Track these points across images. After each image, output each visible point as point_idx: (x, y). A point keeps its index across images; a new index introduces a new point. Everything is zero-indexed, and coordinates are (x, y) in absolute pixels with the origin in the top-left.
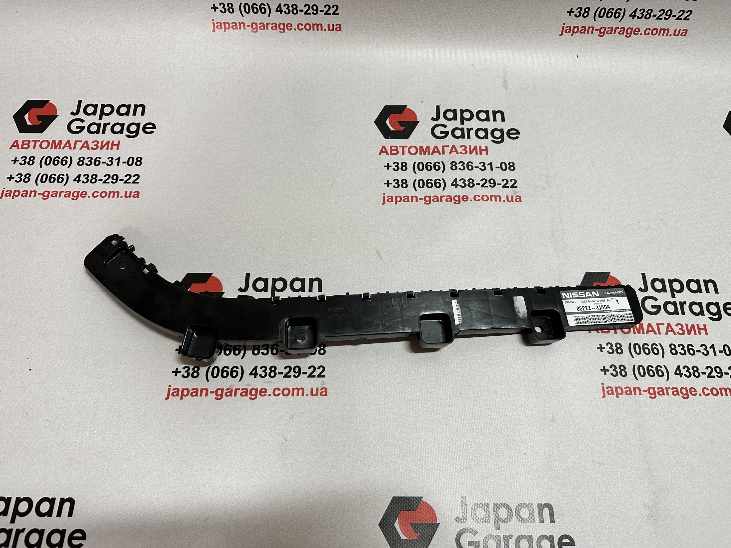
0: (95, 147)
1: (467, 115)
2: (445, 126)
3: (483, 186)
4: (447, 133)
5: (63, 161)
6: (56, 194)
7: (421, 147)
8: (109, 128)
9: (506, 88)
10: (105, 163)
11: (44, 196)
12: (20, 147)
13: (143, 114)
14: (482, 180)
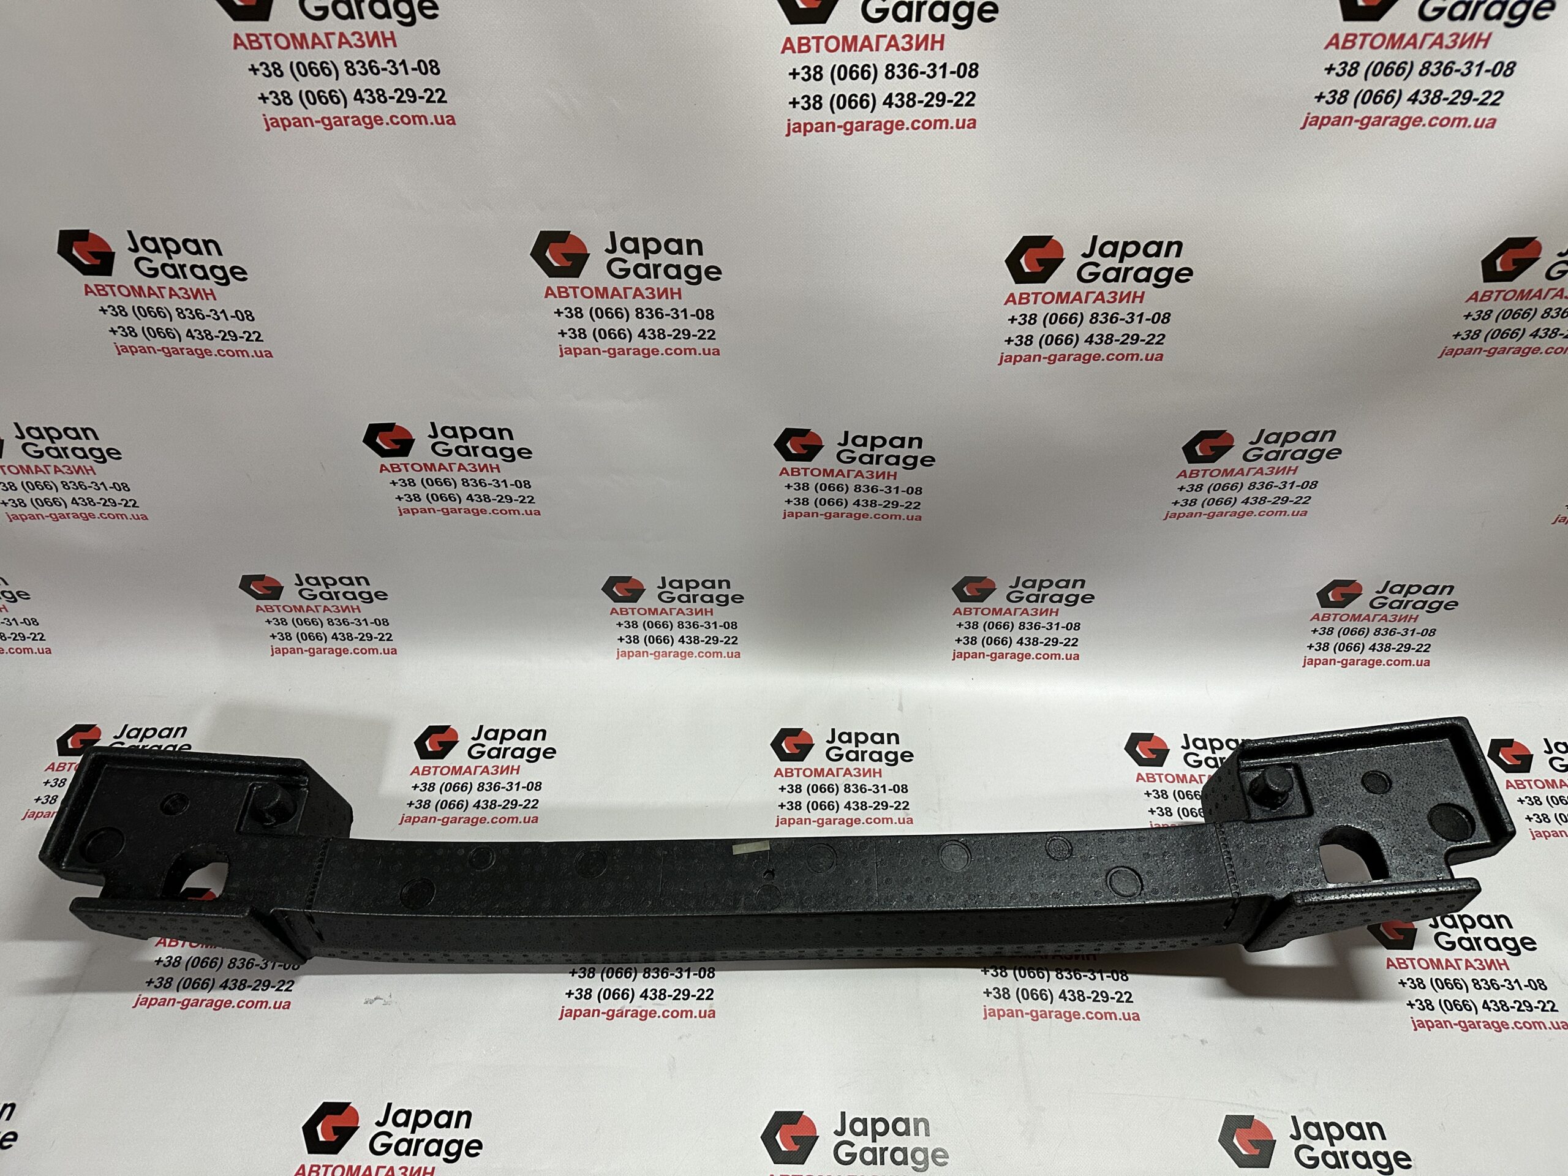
0: (495, 772)
1: (861, 738)
2: (840, 749)
3: (875, 809)
4: (841, 756)
5: (463, 787)
6: (455, 820)
7: (816, 770)
8: (509, 752)
9: (902, 711)
10: (504, 788)
11: (443, 821)
12: (421, 773)
13: (543, 739)
14: (874, 803)
